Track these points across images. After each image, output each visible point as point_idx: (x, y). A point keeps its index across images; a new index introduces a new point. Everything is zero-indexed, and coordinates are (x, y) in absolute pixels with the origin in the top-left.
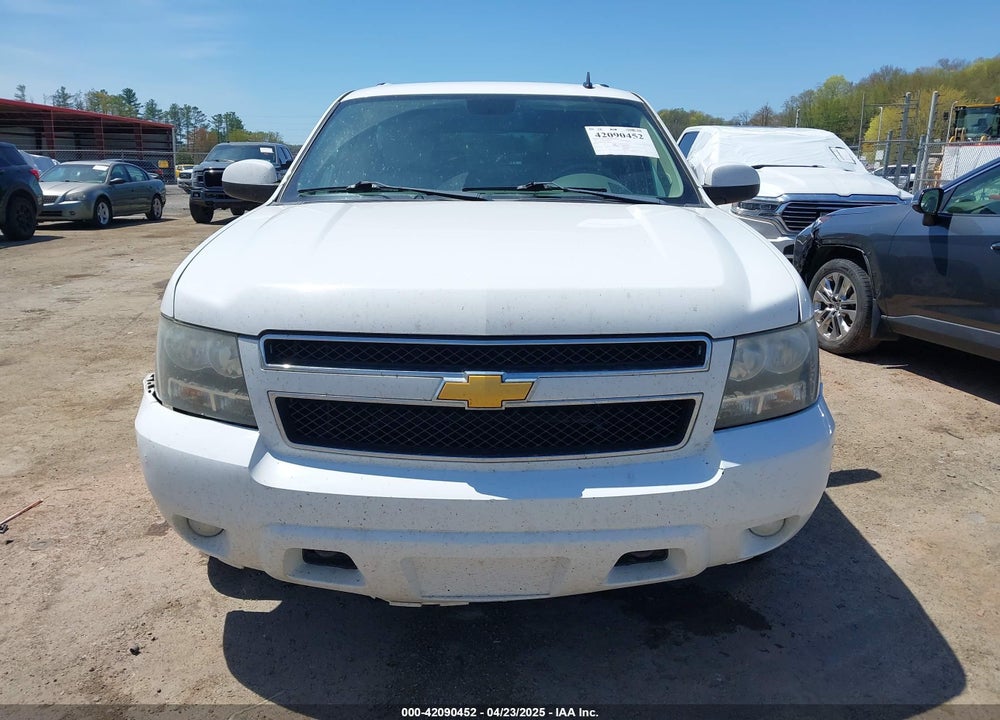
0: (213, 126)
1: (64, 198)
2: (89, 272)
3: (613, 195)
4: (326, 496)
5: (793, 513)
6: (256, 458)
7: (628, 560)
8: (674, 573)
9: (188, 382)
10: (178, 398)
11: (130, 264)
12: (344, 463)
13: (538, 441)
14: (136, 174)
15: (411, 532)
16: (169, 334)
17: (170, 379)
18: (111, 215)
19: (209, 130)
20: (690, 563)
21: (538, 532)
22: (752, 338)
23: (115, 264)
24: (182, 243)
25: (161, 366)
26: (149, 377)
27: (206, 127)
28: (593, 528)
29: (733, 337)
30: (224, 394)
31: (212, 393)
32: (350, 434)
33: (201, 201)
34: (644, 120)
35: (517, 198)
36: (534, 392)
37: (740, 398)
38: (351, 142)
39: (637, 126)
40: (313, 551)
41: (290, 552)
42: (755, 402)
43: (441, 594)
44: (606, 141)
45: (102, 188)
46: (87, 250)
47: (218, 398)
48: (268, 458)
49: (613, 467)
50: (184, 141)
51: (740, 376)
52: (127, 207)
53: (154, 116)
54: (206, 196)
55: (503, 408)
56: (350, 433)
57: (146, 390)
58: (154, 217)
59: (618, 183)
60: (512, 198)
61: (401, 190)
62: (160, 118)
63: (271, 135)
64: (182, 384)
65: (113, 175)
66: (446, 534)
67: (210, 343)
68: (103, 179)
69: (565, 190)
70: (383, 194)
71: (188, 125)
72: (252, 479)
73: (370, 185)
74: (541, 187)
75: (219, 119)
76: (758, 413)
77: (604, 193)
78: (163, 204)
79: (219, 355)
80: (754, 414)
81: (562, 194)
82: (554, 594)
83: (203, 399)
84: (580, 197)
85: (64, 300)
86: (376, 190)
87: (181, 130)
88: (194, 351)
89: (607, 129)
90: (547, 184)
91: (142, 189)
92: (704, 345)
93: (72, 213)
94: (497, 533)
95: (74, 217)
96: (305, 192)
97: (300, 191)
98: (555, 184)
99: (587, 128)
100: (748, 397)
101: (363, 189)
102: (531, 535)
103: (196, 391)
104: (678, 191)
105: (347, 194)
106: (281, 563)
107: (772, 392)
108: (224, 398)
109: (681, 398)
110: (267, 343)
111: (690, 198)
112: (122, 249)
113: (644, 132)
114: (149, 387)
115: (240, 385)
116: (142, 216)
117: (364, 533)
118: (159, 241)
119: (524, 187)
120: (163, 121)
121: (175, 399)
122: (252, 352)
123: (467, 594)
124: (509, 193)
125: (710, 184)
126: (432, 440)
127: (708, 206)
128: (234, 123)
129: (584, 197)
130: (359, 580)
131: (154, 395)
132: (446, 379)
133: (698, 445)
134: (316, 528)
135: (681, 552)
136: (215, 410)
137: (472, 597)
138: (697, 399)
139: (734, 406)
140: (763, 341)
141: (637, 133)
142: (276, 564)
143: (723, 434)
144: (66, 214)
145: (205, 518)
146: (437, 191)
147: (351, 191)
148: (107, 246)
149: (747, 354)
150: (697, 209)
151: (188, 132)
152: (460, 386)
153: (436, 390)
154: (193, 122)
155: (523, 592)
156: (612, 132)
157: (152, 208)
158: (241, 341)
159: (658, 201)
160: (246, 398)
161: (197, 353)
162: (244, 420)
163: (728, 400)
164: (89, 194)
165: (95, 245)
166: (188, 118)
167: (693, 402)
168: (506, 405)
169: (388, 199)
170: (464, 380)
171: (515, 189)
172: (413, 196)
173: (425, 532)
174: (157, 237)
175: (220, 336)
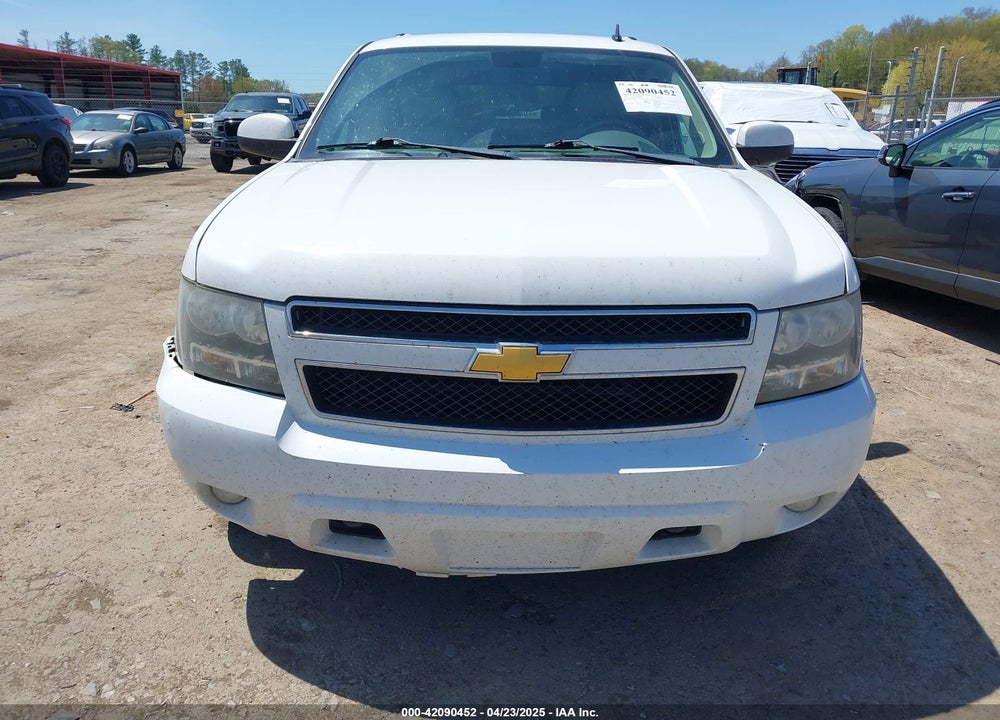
0: (218, 73)
1: (92, 146)
2: (130, 216)
3: (645, 154)
4: (356, 468)
5: (831, 490)
6: (283, 428)
7: (662, 535)
8: (707, 549)
9: (210, 347)
10: (201, 363)
11: (166, 210)
12: (373, 434)
13: (573, 414)
14: (157, 123)
15: (441, 505)
16: (190, 298)
17: (193, 345)
18: (136, 164)
19: (214, 77)
20: (724, 540)
21: (571, 507)
22: (798, 310)
23: (153, 209)
24: (208, 191)
25: (182, 330)
26: (169, 340)
27: (211, 74)
28: (628, 504)
29: (779, 309)
30: (250, 361)
31: (236, 359)
32: (379, 405)
33: (222, 151)
34: (675, 76)
35: (544, 156)
36: (570, 364)
37: (783, 372)
38: (370, 96)
39: (669, 82)
40: (341, 522)
41: (316, 522)
42: (797, 376)
43: (470, 566)
44: (638, 97)
45: (127, 137)
46: (121, 197)
47: (242, 364)
48: (295, 429)
49: (649, 442)
50: (190, 89)
51: (782, 349)
52: (150, 156)
53: (158, 62)
54: (227, 145)
55: (538, 381)
56: (379, 403)
57: (167, 354)
58: (175, 166)
59: (649, 142)
60: (539, 156)
61: (423, 147)
62: (165, 65)
63: (277, 83)
64: (204, 349)
65: (137, 125)
66: (477, 507)
67: (233, 307)
68: (127, 128)
69: (596, 149)
70: (405, 151)
71: (193, 72)
72: (279, 449)
73: (392, 141)
74: (570, 145)
75: (224, 66)
76: (800, 387)
77: (636, 153)
78: (183, 153)
79: (244, 321)
80: (796, 388)
81: (591, 152)
82: (585, 567)
83: (226, 365)
84: (610, 157)
85: (117, 241)
86: (398, 146)
87: (186, 77)
88: (216, 315)
89: (637, 85)
90: (576, 143)
91: (163, 137)
92: (748, 317)
93: (100, 161)
94: (529, 507)
95: (102, 166)
96: (325, 149)
97: (319, 148)
98: (585, 141)
99: (617, 83)
100: (789, 371)
101: (384, 145)
102: (564, 510)
103: (218, 356)
104: (711, 151)
105: (368, 151)
106: (308, 534)
107: (814, 366)
108: (248, 365)
109: (723, 372)
110: (294, 310)
111: (723, 158)
112: (154, 196)
113: (676, 88)
114: (171, 351)
115: (266, 351)
116: (164, 165)
117: (393, 504)
118: (186, 188)
119: (552, 145)
120: (167, 69)
121: (198, 364)
122: (278, 318)
123: (496, 565)
124: (536, 152)
125: (743, 144)
126: (464, 412)
127: (742, 168)
128: (241, 71)
129: (615, 157)
130: (387, 551)
131: (176, 359)
132: (479, 350)
133: (737, 420)
134: (345, 499)
135: (717, 528)
136: (239, 375)
137: (501, 569)
138: (740, 373)
139: (775, 380)
140: (806, 313)
141: (669, 89)
142: (302, 532)
143: (764, 409)
144: (95, 162)
145: (229, 487)
146: (462, 149)
147: (371, 147)
148: (139, 193)
149: (791, 328)
150: (730, 170)
151: (193, 80)
152: (493, 357)
153: (469, 362)
154: (198, 69)
155: (552, 565)
156: (643, 88)
157: (174, 157)
158: (268, 308)
159: (692, 161)
160: (273, 366)
161: (220, 317)
162: (271, 388)
163: (770, 374)
164: (115, 142)
165: (126, 192)
166: (194, 66)
167: (734, 377)
168: (541, 378)
169: (409, 157)
170: (497, 351)
171: (543, 147)
172: (436, 153)
173: (455, 504)
174: (183, 185)
175: (245, 301)
